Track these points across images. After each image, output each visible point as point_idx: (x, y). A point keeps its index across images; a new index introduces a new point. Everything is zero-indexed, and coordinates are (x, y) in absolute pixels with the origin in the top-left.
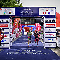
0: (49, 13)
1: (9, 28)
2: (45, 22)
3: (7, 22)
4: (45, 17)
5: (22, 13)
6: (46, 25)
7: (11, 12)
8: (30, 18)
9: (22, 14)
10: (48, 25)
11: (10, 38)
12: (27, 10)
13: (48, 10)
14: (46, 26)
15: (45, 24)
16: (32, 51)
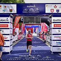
0: (58, 11)
6: (54, 25)
8: (35, 17)
9: (25, 12)
10: (56, 25)
12: (31, 8)
13: (56, 7)
16: (37, 56)
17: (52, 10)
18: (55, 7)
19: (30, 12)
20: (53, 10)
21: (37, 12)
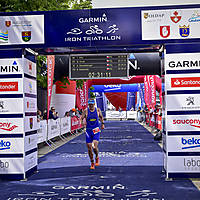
0: (184, 31)
1: (20, 96)
2: (167, 68)
3: (15, 72)
4: (165, 47)
5: (71, 36)
8: (108, 55)
9: (74, 39)
10: (180, 79)
11: (27, 134)
12: (93, 24)
13: (179, 18)
14: (173, 86)
15: (166, 75)
16: (111, 188)
17: (164, 29)
18: (176, 20)
20: (168, 28)
21: (113, 38)
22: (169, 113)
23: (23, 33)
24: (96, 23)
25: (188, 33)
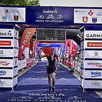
0: (94, 20)
1: (12, 48)
2: (85, 37)
4: (86, 27)
6: (88, 43)
7: (18, 16)
8: (56, 29)
9: (40, 21)
13: (92, 13)
15: (85, 41)
16: (58, 95)
17: (85, 18)
19: (48, 21)
21: (60, 21)
22: (86, 59)
23: (14, 16)
24: (52, 13)
25: (96, 21)
